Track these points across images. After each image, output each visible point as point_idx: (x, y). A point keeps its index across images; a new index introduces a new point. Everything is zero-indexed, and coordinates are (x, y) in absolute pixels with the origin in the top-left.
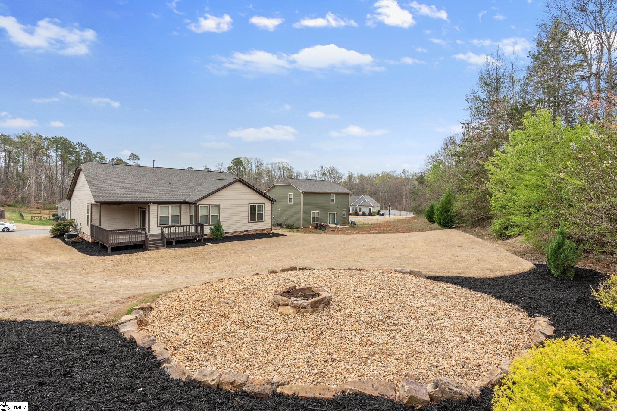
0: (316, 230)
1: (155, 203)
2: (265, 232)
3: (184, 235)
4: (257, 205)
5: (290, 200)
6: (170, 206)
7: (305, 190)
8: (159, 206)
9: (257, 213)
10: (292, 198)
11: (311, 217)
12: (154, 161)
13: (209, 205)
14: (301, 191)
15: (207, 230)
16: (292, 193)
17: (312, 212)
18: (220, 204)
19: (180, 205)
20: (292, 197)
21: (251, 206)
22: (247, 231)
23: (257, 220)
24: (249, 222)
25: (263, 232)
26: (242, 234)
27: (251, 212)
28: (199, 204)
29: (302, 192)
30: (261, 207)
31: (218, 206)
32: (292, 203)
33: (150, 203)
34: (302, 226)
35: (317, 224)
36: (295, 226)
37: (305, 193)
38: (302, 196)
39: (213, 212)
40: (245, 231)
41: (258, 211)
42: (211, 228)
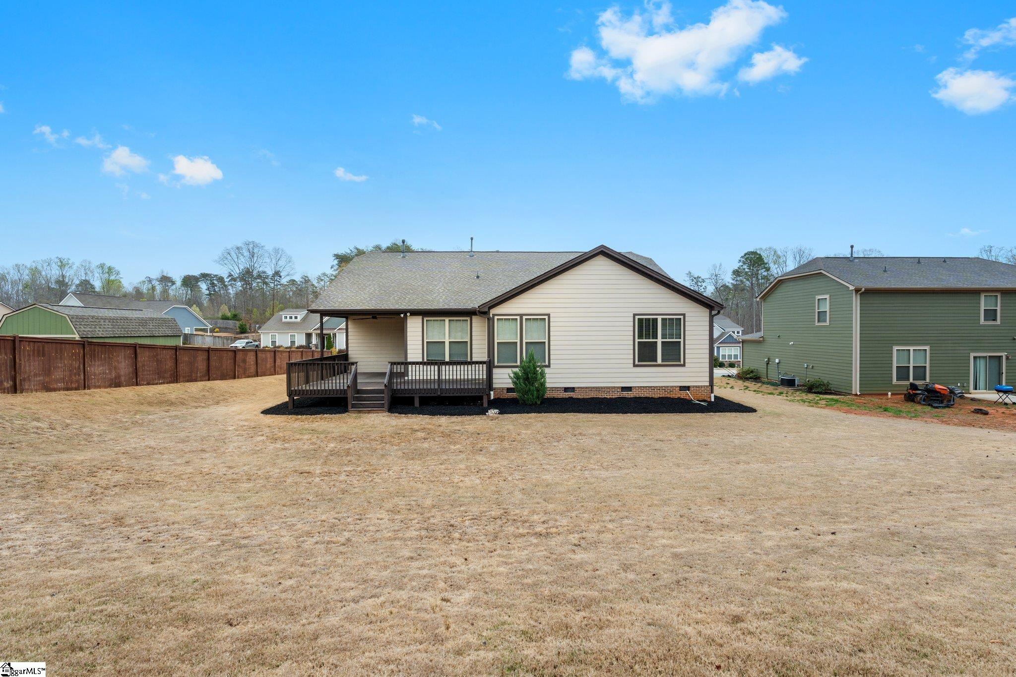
0: (910, 406)
1: (415, 313)
2: (688, 395)
3: (439, 385)
4: (660, 318)
5: (821, 315)
6: (447, 320)
7: (866, 284)
8: (425, 319)
9: (659, 340)
10: (828, 310)
11: (895, 365)
12: (472, 239)
13: (521, 316)
14: (852, 288)
15: (503, 378)
16: (827, 296)
17: (895, 348)
18: (549, 315)
19: (468, 319)
20: (826, 307)
21: (640, 320)
22: (629, 389)
23: (659, 361)
24: (635, 366)
25: (683, 395)
26: (616, 395)
27: (640, 336)
28: (494, 315)
29: (857, 291)
30: (675, 324)
31: (544, 319)
32: (828, 323)
33: (405, 312)
34: (856, 388)
35: (913, 387)
36: (833, 388)
37: (867, 294)
38: (856, 302)
39: (533, 335)
40: (624, 389)
41: (664, 336)
42: (515, 373)
